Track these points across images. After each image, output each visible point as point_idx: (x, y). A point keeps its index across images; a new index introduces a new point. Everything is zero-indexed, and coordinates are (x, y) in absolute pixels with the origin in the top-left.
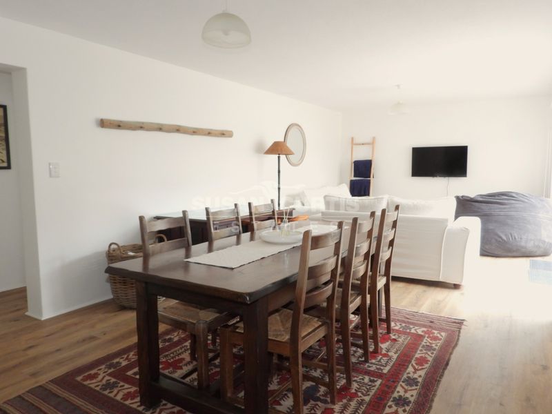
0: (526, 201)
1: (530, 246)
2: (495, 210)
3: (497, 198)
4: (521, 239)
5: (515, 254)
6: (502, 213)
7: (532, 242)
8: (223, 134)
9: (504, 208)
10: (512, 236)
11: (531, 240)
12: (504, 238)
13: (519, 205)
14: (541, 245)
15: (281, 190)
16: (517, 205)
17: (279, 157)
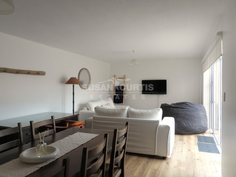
0: (194, 106)
1: (197, 129)
2: (180, 111)
3: (181, 105)
4: (193, 125)
5: (190, 133)
6: (183, 113)
7: (198, 127)
8: (38, 73)
9: (185, 111)
10: (188, 124)
11: (197, 126)
12: (185, 125)
13: (191, 109)
14: (202, 128)
15: (75, 103)
16: (190, 109)
17: (73, 86)
